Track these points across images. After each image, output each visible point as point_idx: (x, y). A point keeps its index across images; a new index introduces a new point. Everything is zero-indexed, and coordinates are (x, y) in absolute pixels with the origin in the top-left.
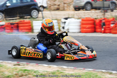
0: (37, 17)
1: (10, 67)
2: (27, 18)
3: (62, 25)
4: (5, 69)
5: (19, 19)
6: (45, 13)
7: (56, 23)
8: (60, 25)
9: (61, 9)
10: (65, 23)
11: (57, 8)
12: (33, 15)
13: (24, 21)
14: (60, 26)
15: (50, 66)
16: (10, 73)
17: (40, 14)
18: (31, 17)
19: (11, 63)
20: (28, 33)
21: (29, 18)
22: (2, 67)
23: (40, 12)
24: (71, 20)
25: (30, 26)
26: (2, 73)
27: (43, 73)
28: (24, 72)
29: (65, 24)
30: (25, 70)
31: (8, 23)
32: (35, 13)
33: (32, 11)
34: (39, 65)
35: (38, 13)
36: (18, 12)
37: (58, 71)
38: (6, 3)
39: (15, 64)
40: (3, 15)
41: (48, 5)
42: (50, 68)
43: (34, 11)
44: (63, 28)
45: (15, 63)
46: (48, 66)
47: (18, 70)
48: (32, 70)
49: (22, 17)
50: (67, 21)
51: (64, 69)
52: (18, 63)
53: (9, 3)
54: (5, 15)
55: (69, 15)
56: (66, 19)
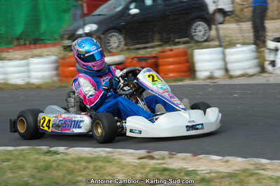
2: (179, 43)
5: (159, 46)
8: (264, 56)
12: (196, 35)
13: (171, 50)
20: (181, 81)
21: (184, 43)
23: (213, 27)
25: (187, 61)
31: (132, 58)
32: (200, 28)
35: (207, 29)
36: (155, 29)
38: (127, 8)
40: (120, 37)
43: (198, 23)
49: (168, 41)
53: (136, 8)
54: (125, 39)
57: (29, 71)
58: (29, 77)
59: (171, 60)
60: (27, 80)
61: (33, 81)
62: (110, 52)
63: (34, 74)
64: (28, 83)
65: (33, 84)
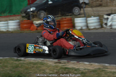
0: (78, 14)
1: (51, 65)
2: (68, 15)
3: (105, 22)
4: (46, 67)
5: (60, 16)
6: (87, 10)
7: (98, 19)
8: (102, 21)
9: (103, 4)
10: (107, 19)
11: (99, 4)
12: (75, 12)
13: (65, 18)
14: (103, 23)
15: (92, 63)
16: (51, 71)
17: (82, 11)
18: (73, 14)
19: (52, 61)
21: (71, 15)
22: (43, 65)
23: (82, 9)
24: (115, 16)
25: (72, 23)
26: (43, 71)
27: (84, 71)
28: (64, 70)
29: (107, 21)
30: (66, 68)
32: (76, 10)
33: (74, 8)
34: (80, 63)
35: (79, 10)
36: (59, 10)
37: (99, 69)
38: (47, 1)
39: (56, 62)
40: (45, 13)
41: (89, 1)
42: (91, 66)
43: (76, 8)
44: (106, 24)
45: (56, 60)
46: (89, 64)
47: (59, 68)
48: (73, 68)
49: (64, 15)
50: (110, 17)
51: (106, 66)
52: (59, 61)
53: (51, 1)
54: (47, 14)
55: (112, 10)
56: (109, 15)
57: (8, 26)
58: (8, 28)
59: (65, 22)
60: (7, 29)
61: (10, 30)
62: (41, 19)
63: (10, 27)
64: (8, 31)
65: (10, 31)
